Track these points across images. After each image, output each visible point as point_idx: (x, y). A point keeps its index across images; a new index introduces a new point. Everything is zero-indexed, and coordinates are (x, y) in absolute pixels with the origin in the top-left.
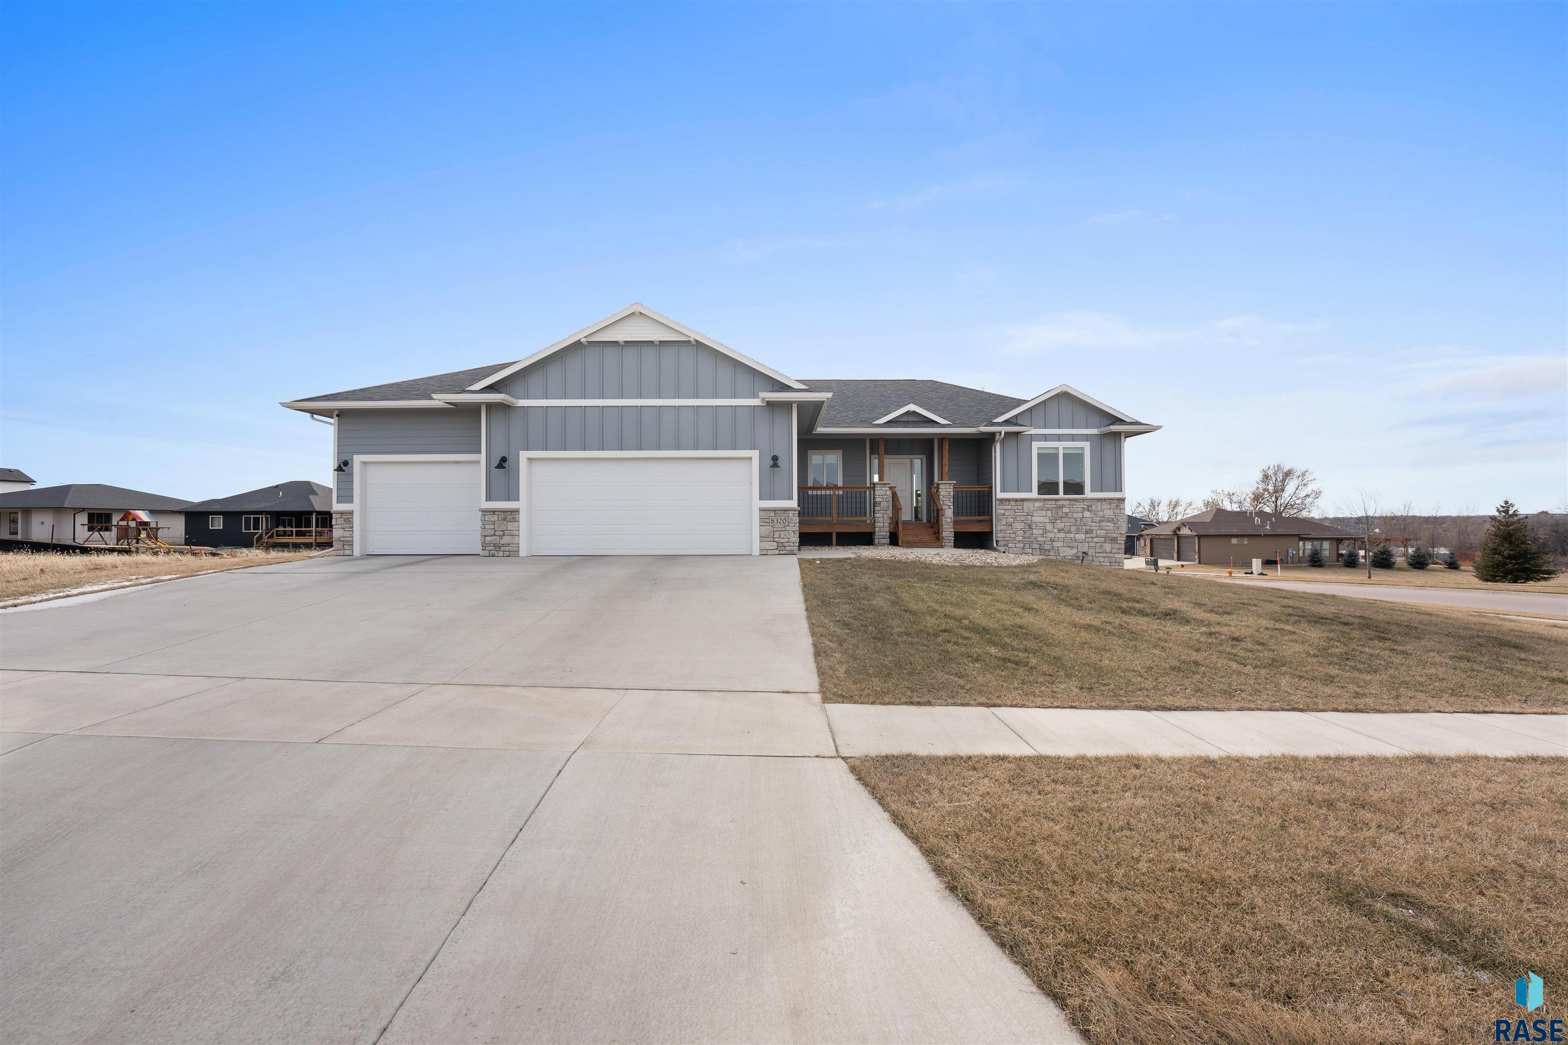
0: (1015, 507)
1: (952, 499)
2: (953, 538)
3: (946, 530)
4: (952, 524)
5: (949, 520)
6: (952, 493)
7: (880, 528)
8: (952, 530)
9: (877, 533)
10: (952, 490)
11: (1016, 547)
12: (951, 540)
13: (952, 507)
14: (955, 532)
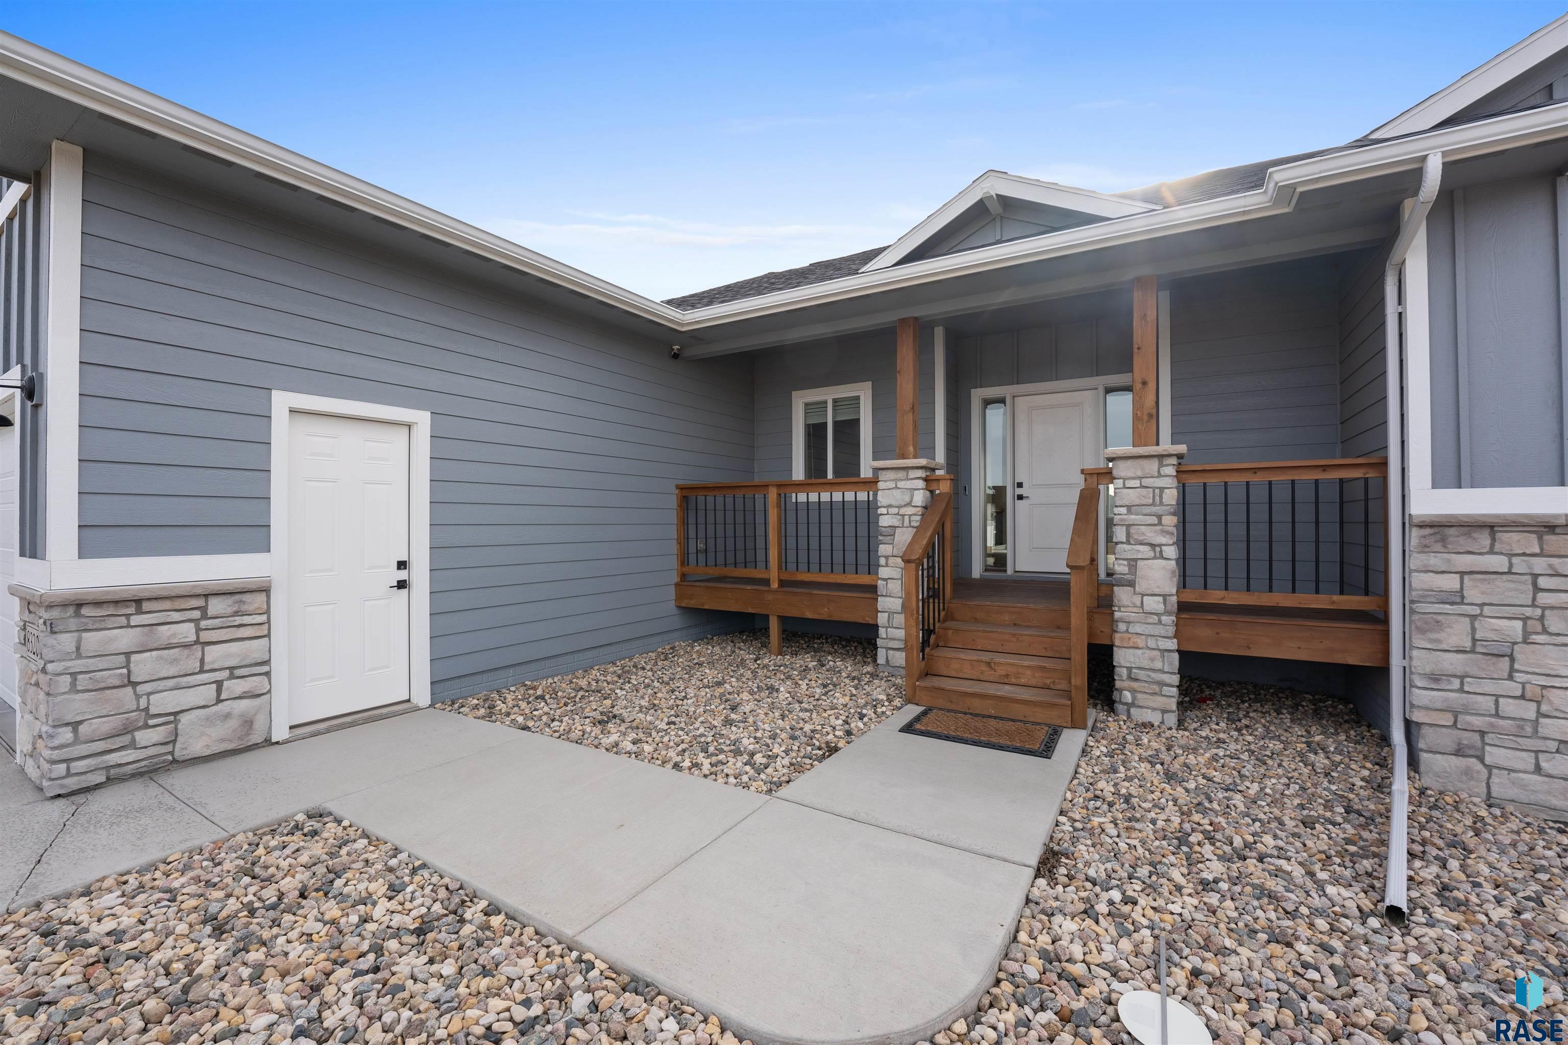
0: (1540, 565)
1: (1170, 521)
2: (1175, 679)
3: (1140, 642)
4: (1169, 620)
5: (1154, 604)
6: (1171, 496)
7: (891, 614)
8: (1173, 644)
9: (882, 632)
10: (1170, 482)
11: (1538, 769)
12: (1162, 684)
13: (1171, 552)
14: (1179, 651)
